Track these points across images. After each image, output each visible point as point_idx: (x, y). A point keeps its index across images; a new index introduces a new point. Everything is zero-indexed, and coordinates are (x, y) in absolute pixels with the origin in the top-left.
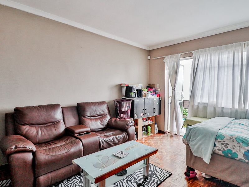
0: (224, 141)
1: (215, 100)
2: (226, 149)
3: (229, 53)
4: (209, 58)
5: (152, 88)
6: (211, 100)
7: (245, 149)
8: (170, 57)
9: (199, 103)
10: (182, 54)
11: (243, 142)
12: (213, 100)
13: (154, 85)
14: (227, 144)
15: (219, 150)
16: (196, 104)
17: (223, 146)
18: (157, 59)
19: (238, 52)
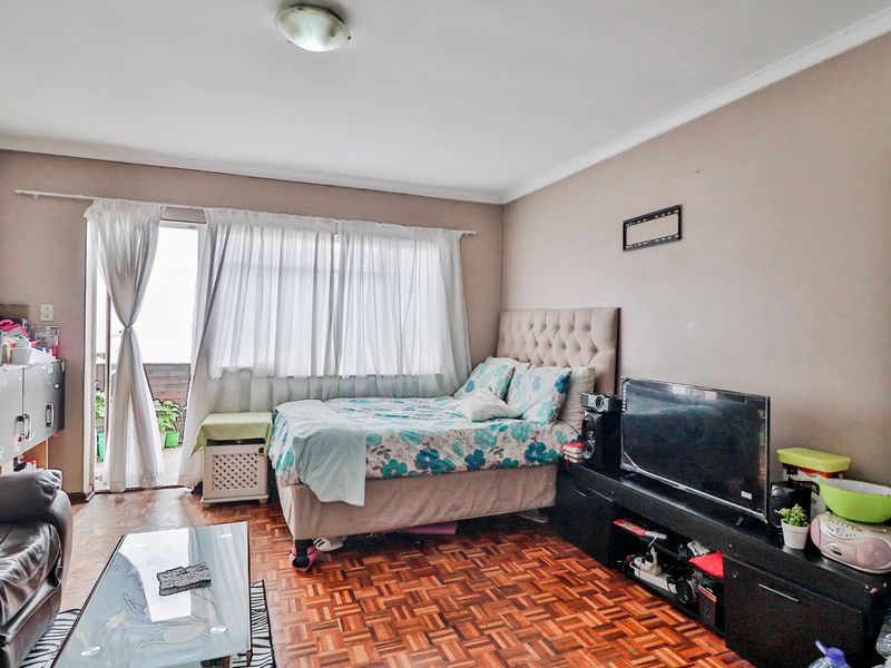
0: (382, 447)
1: (272, 359)
2: (387, 462)
3: (305, 237)
4: (257, 239)
5: (17, 321)
6: (261, 359)
7: (416, 450)
8: (114, 206)
9: (225, 371)
10: (165, 205)
11: (412, 438)
12: (267, 359)
13: (25, 307)
14: (389, 450)
15: (376, 468)
16: (216, 373)
17: (382, 457)
18: (40, 196)
19: (324, 239)
